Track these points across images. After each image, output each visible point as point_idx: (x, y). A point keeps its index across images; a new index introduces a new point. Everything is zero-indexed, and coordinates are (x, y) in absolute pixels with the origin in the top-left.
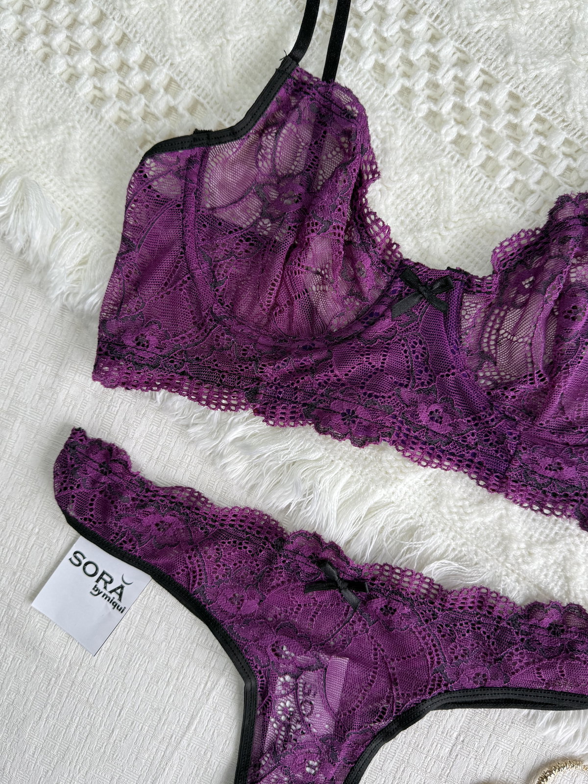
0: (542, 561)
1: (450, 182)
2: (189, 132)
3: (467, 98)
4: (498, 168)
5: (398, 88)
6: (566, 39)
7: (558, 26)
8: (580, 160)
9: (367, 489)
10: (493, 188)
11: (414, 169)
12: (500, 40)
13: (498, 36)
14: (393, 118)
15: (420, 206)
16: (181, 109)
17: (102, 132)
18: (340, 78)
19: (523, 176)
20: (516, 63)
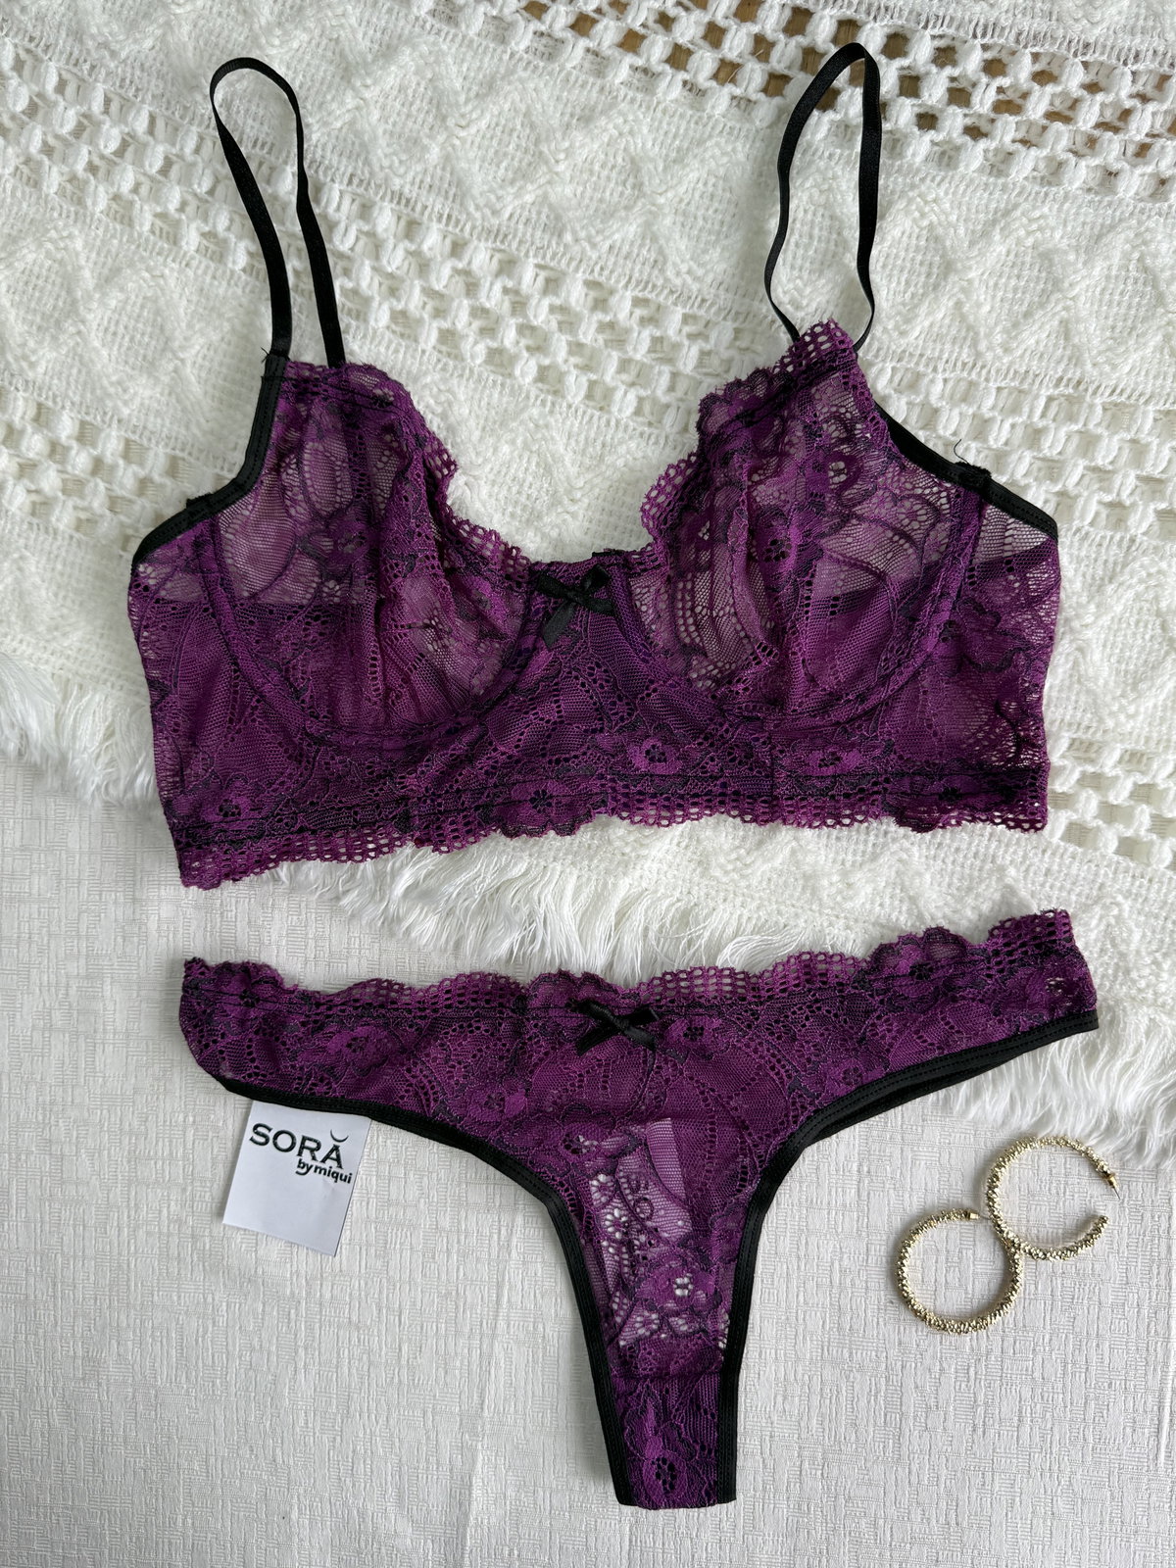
0: (869, 889)
1: (552, 438)
2: (182, 507)
3: (531, 314)
4: (609, 393)
5: (434, 335)
6: (631, 180)
7: (613, 167)
8: (713, 336)
9: (605, 884)
10: (613, 423)
11: (499, 440)
12: (543, 217)
13: (539, 213)
14: (444, 380)
15: (527, 484)
16: (157, 478)
17: (63, 549)
18: (352, 353)
19: (645, 389)
20: (577, 240)
